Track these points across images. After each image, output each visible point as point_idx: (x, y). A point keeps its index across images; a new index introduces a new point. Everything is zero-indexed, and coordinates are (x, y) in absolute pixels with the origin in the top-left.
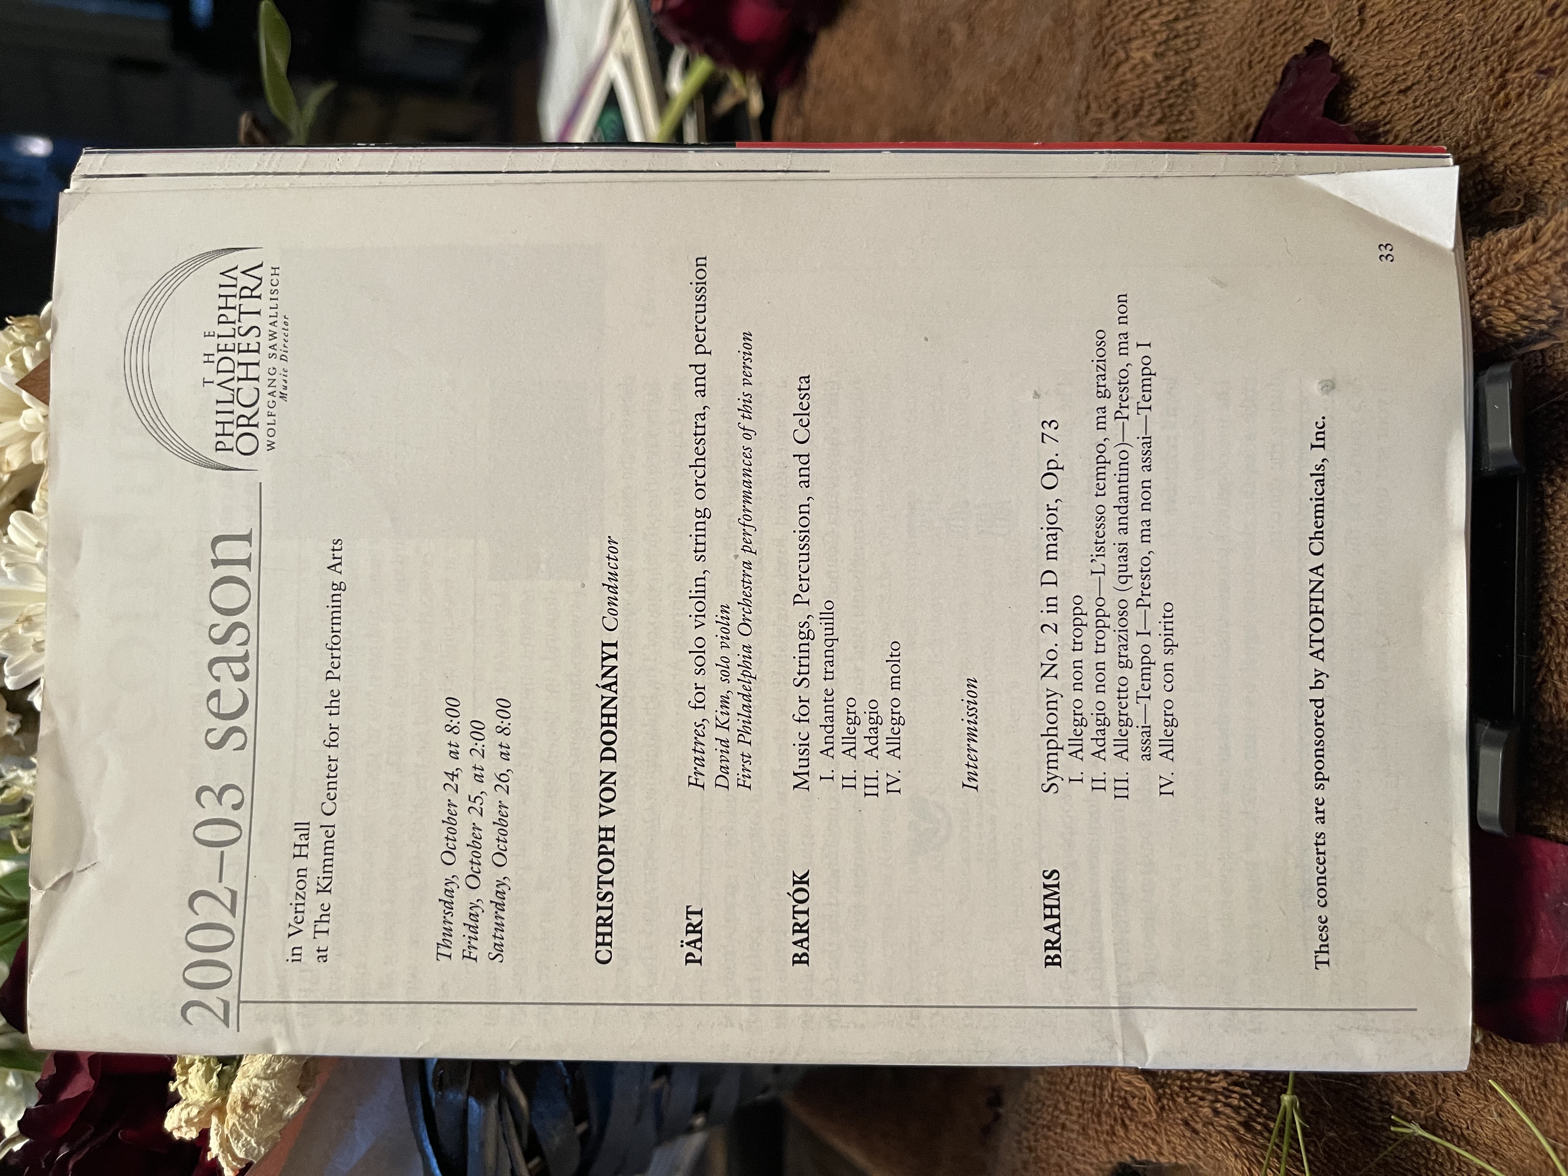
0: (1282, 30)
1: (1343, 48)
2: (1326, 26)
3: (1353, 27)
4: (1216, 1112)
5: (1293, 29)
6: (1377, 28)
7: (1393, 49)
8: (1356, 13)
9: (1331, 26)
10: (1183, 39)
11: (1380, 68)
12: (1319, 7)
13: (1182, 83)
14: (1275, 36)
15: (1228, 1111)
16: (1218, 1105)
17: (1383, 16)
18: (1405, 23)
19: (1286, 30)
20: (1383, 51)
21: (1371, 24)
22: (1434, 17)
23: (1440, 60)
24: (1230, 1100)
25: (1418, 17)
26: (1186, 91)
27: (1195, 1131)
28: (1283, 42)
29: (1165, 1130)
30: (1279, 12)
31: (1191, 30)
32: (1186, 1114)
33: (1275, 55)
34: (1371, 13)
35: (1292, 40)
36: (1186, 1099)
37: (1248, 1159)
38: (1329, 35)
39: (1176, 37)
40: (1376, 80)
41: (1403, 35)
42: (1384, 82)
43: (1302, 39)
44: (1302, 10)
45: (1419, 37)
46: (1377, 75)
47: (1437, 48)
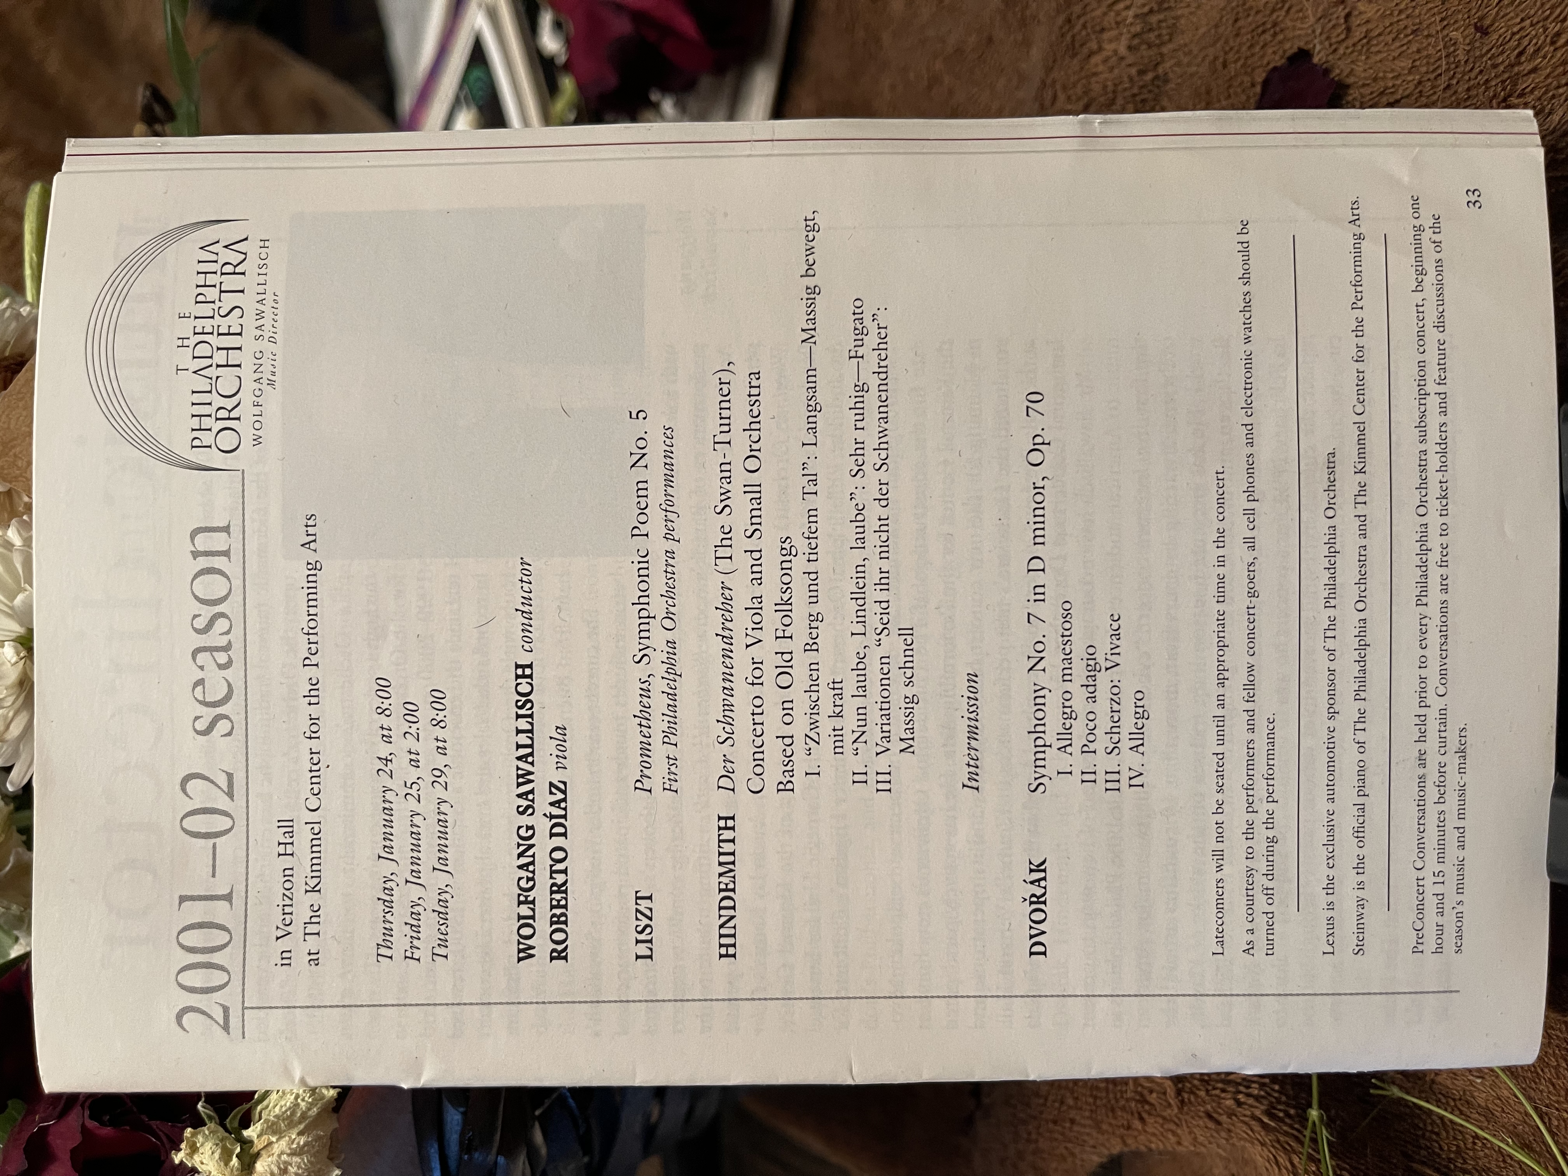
0: (1260, 30)
1: (1327, 55)
2: (1310, 31)
3: (1338, 35)
4: (1239, 1104)
5: (1272, 31)
6: (1365, 37)
7: (1380, 61)
8: (1342, 21)
9: (1314, 31)
10: (1156, 33)
11: (1365, 78)
12: (1301, 10)
13: (1157, 77)
14: (1253, 37)
15: (1251, 1101)
16: (1240, 1096)
17: (1370, 26)
18: (1393, 36)
19: (1264, 32)
20: (1369, 61)
21: (1358, 34)
22: (1426, 33)
23: (1432, 76)
24: (1250, 1090)
25: (1409, 31)
26: (1158, 87)
27: (1218, 1123)
28: (1262, 44)
29: (1186, 1121)
30: (1258, 12)
31: (1164, 24)
32: (1209, 1107)
33: (1253, 55)
34: (1358, 22)
35: (1271, 41)
36: (1207, 1091)
37: (1273, 1146)
38: (1312, 40)
39: (1151, 30)
40: (1362, 90)
41: (1393, 47)
42: (1372, 93)
43: (1280, 42)
44: (1283, 13)
45: (1410, 51)
46: (1364, 85)
47: (1428, 63)
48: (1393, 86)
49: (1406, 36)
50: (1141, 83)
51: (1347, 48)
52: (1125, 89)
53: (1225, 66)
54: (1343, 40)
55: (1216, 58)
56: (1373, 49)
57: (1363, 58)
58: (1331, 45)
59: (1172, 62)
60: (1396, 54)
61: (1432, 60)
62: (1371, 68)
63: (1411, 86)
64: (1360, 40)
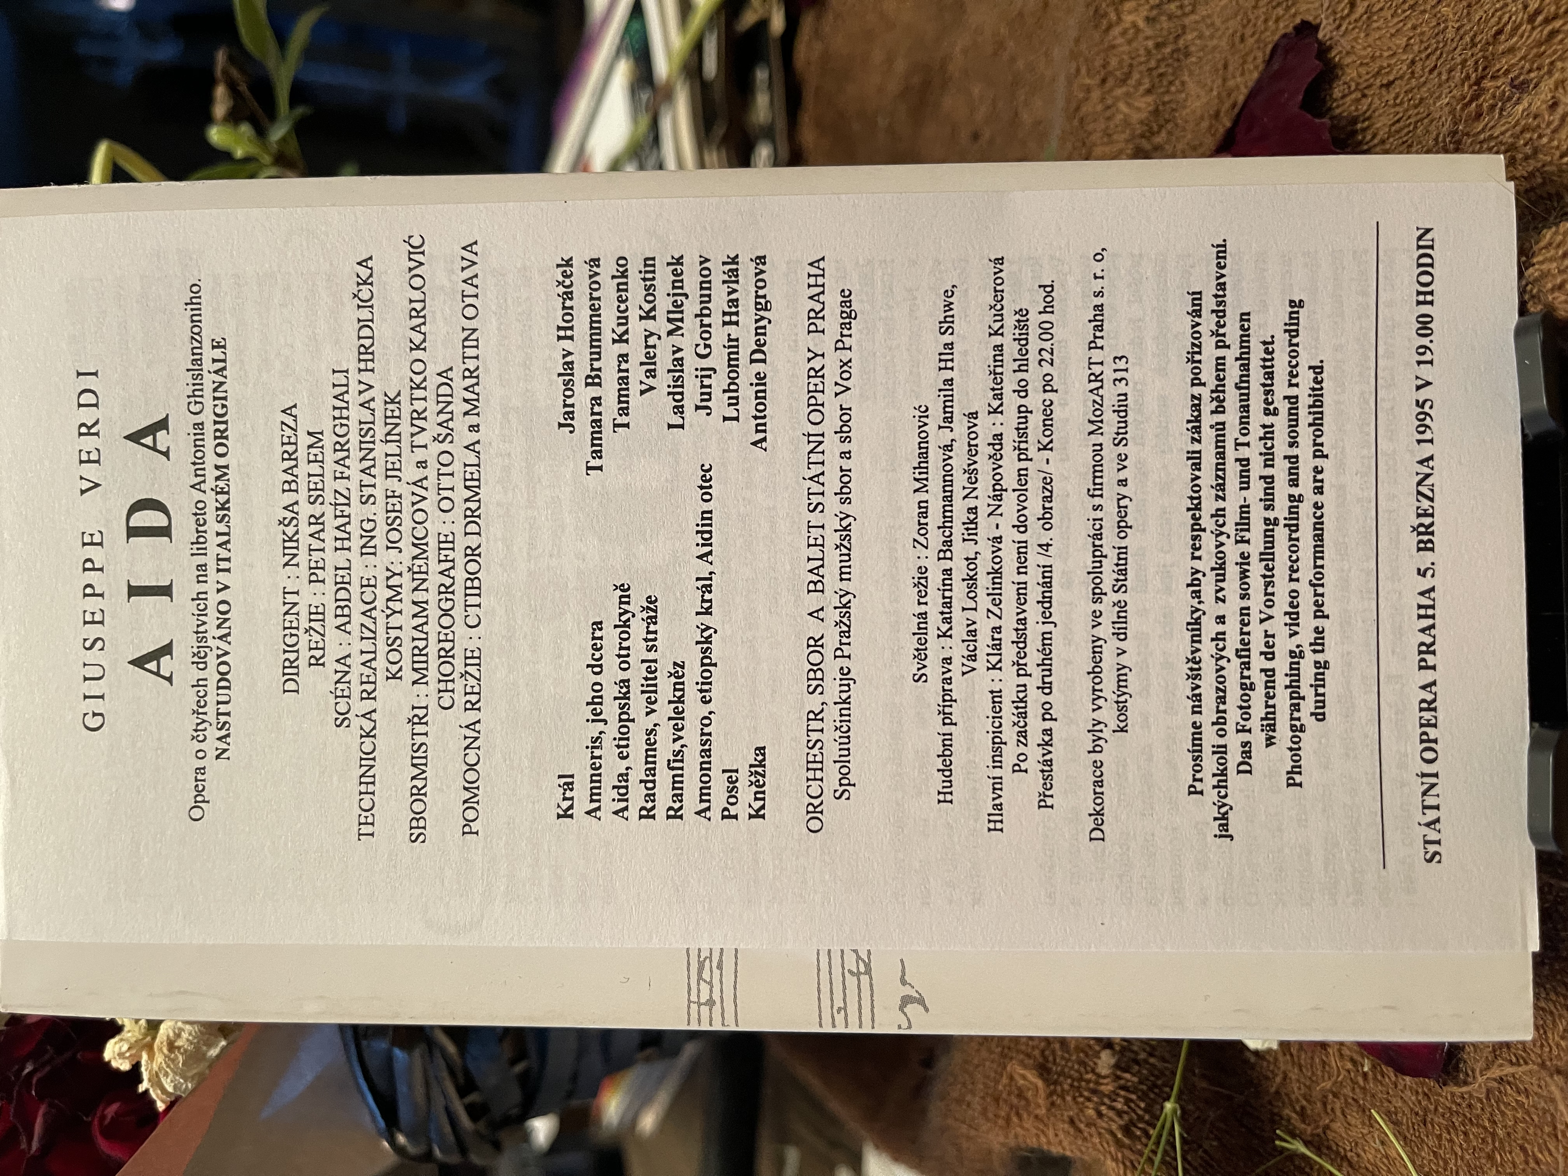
1: (1331, 32)
3: (1343, 10)
4: (1100, 1115)
7: (1379, 38)
9: (1322, 5)
11: (1366, 57)
13: (1173, 51)
14: (1268, 10)
15: (1111, 1114)
16: (1103, 1108)
18: (1392, 11)
20: (1369, 38)
21: (1360, 8)
22: (1422, 8)
23: (1423, 56)
24: (1114, 1104)
26: (1177, 60)
27: (1079, 1130)
29: (1053, 1124)
32: (1072, 1113)
33: (1266, 30)
36: (1074, 1098)
38: (1319, 15)
40: (1360, 70)
41: (1391, 24)
42: (1368, 73)
43: (1293, 16)
45: (1406, 28)
46: (1362, 64)
47: (1422, 42)
48: (1389, 66)
49: (1404, 11)
50: (1159, 57)
51: (1350, 23)
52: (1141, 63)
53: (1242, 39)
54: (1348, 15)
55: (1235, 32)
56: (1375, 25)
57: (1362, 35)
58: (1335, 20)
59: (1195, 34)
60: (1393, 31)
61: (1425, 39)
62: (1369, 46)
63: (1405, 68)
64: (1361, 16)
